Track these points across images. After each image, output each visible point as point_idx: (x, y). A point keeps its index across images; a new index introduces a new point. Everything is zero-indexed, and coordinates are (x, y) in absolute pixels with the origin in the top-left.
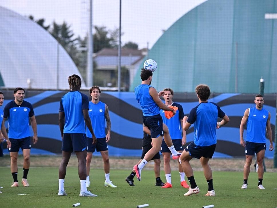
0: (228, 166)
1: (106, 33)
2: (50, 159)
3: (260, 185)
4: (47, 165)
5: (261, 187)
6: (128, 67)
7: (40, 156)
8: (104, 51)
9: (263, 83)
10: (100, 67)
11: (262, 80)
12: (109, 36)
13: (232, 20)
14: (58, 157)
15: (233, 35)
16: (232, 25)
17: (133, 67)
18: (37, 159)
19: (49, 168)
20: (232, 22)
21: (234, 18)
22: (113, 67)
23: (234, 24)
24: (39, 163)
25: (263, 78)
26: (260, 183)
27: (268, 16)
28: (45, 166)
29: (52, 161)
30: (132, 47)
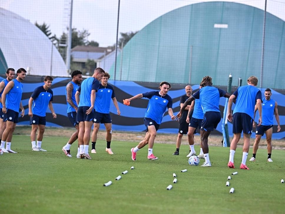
0: (198, 141)
1: (77, 33)
2: (59, 131)
3: (269, 159)
4: (56, 135)
5: (270, 160)
6: (95, 60)
7: (51, 128)
8: (77, 47)
9: (231, 78)
10: (75, 60)
11: (230, 76)
12: (79, 36)
13: (189, 27)
14: (65, 129)
15: (189, 39)
16: (188, 31)
17: (99, 60)
18: (49, 130)
19: (59, 137)
20: (189, 29)
21: (190, 26)
22: (85, 60)
23: (190, 30)
24: (50, 133)
25: (231, 74)
26: (269, 157)
27: (216, 26)
28: (55, 136)
29: (60, 132)
30: (94, 45)
